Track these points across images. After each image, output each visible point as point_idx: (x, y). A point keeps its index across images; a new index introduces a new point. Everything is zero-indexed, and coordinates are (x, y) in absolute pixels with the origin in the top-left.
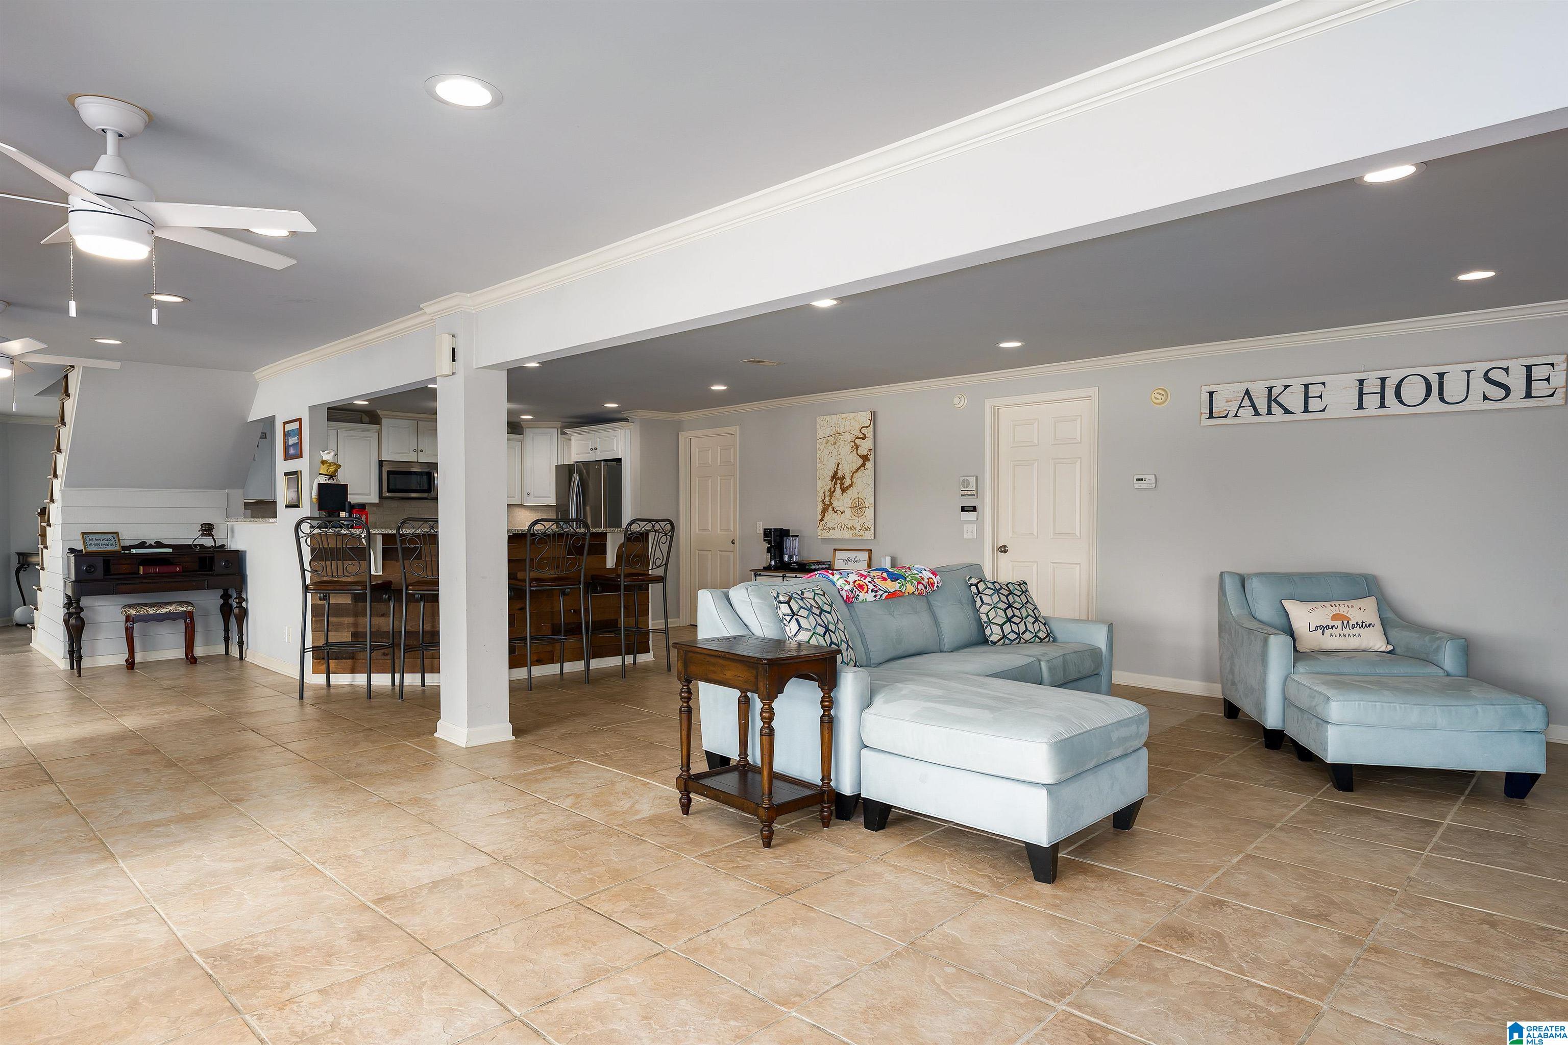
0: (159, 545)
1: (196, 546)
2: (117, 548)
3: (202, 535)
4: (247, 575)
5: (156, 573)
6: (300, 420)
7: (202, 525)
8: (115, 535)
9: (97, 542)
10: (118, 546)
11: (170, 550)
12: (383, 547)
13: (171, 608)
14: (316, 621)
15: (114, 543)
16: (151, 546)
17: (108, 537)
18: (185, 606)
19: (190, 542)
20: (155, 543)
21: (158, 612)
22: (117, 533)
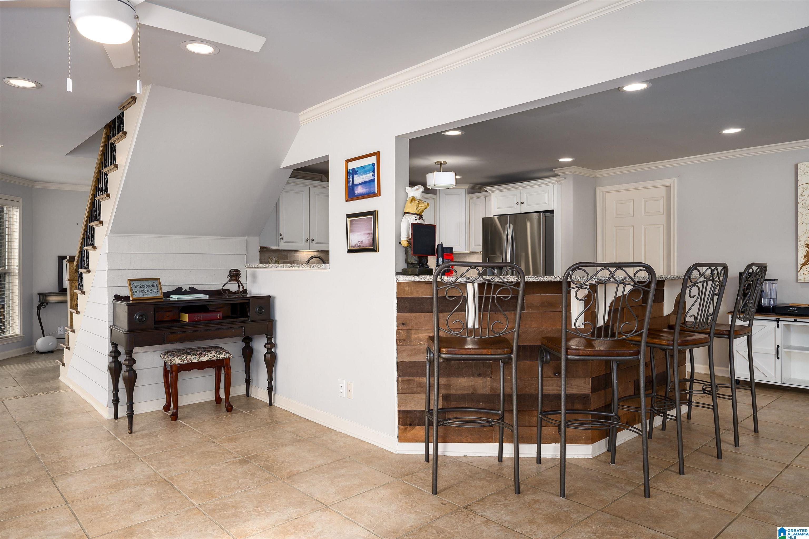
0: (193, 291)
1: (225, 291)
2: (160, 295)
3: (230, 281)
4: (276, 321)
5: (199, 321)
6: (377, 154)
7: (230, 271)
8: (156, 281)
9: (142, 289)
10: (160, 292)
11: (206, 297)
12: (479, 296)
13: (211, 355)
14: (403, 381)
15: (156, 290)
16: (186, 293)
17: (150, 283)
18: (224, 353)
19: (219, 287)
20: (190, 288)
21: (200, 361)
22: (158, 279)
